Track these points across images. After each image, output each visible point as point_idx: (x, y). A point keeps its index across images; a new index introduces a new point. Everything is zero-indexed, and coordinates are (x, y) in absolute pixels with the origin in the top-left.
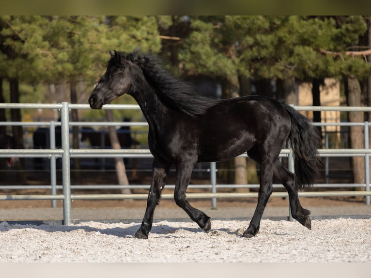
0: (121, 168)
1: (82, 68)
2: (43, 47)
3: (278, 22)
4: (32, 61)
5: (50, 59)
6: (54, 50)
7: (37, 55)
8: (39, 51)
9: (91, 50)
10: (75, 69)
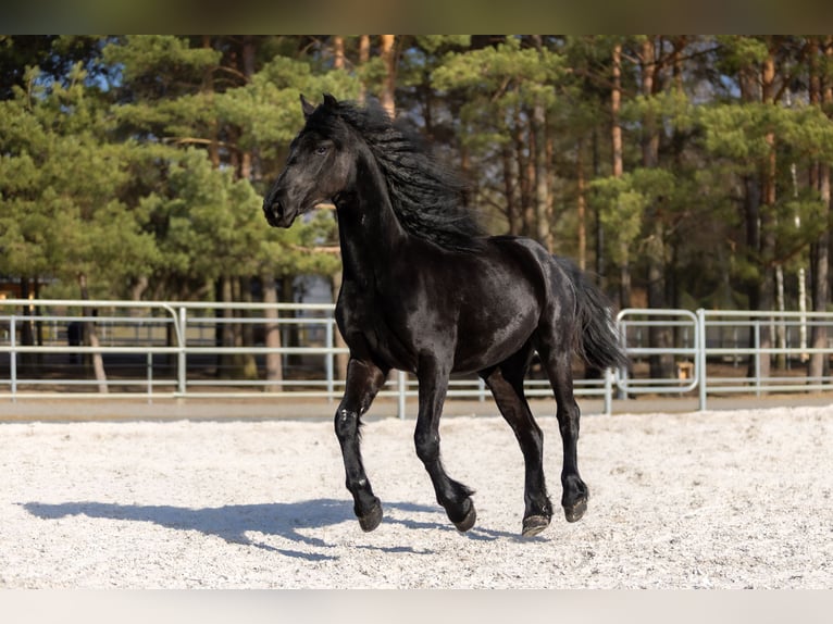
0: (98, 363)
1: (56, 262)
2: (17, 241)
3: (245, 218)
4: (7, 255)
5: (24, 254)
6: (29, 244)
7: (11, 249)
8: (13, 245)
9: (65, 243)
10: (49, 262)
